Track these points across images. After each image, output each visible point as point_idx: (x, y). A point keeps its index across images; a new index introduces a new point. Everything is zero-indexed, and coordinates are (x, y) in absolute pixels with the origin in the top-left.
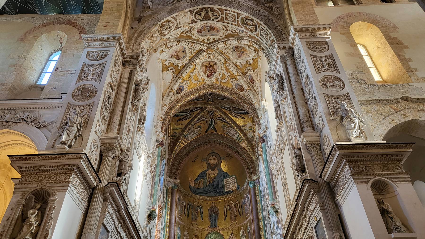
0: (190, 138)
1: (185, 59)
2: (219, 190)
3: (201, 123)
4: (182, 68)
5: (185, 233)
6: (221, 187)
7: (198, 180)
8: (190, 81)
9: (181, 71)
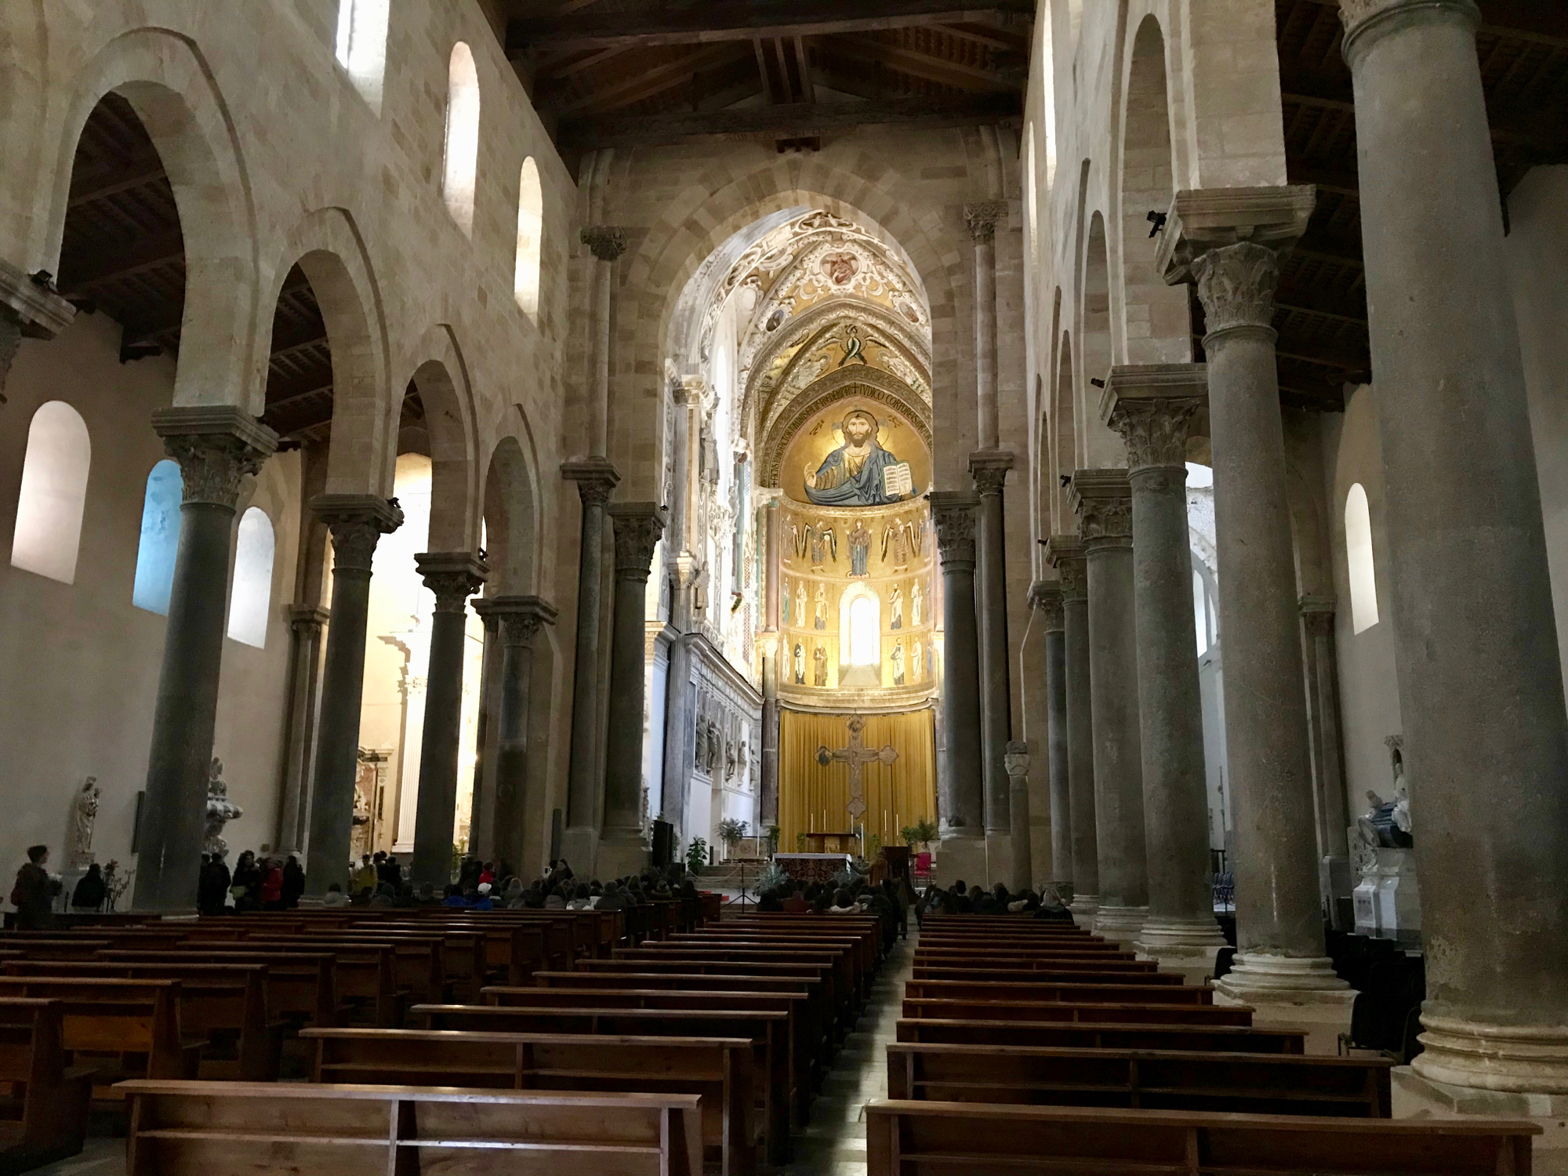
0: (803, 383)
1: (785, 256)
2: (873, 492)
3: (828, 349)
4: (778, 277)
5: (798, 592)
6: (877, 485)
7: (825, 471)
8: (798, 296)
9: (774, 281)
